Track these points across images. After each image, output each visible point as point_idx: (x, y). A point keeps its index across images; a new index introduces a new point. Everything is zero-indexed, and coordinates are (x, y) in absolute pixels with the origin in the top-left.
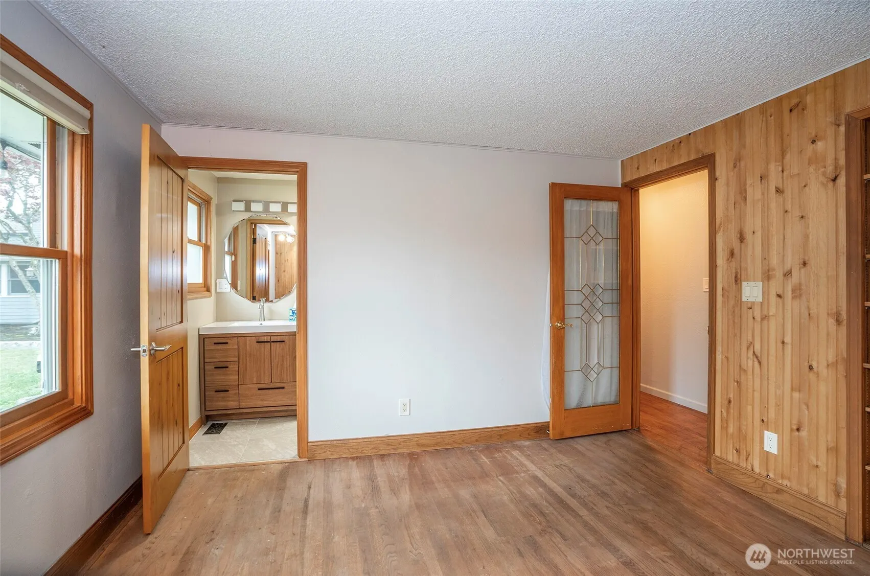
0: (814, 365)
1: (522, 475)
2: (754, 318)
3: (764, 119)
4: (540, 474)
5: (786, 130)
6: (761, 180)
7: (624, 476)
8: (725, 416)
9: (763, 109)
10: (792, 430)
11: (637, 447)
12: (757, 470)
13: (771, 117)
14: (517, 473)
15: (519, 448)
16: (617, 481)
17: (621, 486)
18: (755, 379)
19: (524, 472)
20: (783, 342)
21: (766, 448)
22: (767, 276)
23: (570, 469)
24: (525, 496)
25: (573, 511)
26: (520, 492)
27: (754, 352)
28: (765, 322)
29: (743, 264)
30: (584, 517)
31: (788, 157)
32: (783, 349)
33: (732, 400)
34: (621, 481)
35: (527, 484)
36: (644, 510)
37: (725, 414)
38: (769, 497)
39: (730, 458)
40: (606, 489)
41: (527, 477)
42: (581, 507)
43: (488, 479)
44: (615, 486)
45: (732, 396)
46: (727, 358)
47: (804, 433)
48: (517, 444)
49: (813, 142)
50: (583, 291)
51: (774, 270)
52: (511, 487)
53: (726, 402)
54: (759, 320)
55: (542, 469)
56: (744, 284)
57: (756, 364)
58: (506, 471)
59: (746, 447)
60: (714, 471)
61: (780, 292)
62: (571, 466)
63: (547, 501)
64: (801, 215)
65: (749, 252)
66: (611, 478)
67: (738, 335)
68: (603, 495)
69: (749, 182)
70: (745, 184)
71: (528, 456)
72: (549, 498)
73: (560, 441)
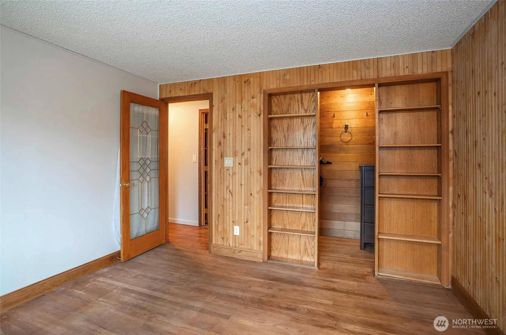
0: (253, 194)
1: (115, 291)
2: (229, 174)
3: (235, 82)
4: (127, 286)
5: (243, 91)
6: (233, 110)
7: (175, 269)
8: (217, 223)
9: (234, 77)
10: (245, 223)
11: (172, 251)
12: (231, 245)
13: (237, 82)
14: (111, 291)
15: (102, 275)
16: (173, 273)
17: (177, 275)
18: (230, 203)
19: (115, 289)
20: (241, 185)
21: (235, 234)
22: (235, 155)
23: (144, 276)
24: (125, 303)
25: (160, 298)
26: (120, 302)
27: (229, 190)
28: (234, 176)
29: (225, 149)
30: (167, 299)
31: (244, 102)
32: (241, 187)
33: (220, 215)
34: (175, 272)
35: (122, 295)
36: (194, 282)
37: (217, 222)
38: (236, 256)
39: (220, 243)
40: (170, 279)
41: (119, 291)
42: (163, 294)
43: (91, 304)
44: (173, 276)
45: (220, 213)
46: (218, 194)
47: (249, 223)
48: (98, 273)
49: (253, 98)
50: (140, 162)
51: (237, 152)
52: (112, 302)
53: (217, 216)
54: (232, 175)
55: (126, 283)
56: (225, 158)
57: (230, 196)
58: (102, 293)
59: (227, 236)
60: (213, 252)
61: (240, 162)
62: (143, 274)
63: (141, 300)
64: (248, 128)
65: (228, 144)
66: (169, 272)
67: (223, 183)
68: (170, 283)
69: (228, 110)
70: (226, 111)
71: (111, 278)
72: (141, 297)
73: (128, 262)
